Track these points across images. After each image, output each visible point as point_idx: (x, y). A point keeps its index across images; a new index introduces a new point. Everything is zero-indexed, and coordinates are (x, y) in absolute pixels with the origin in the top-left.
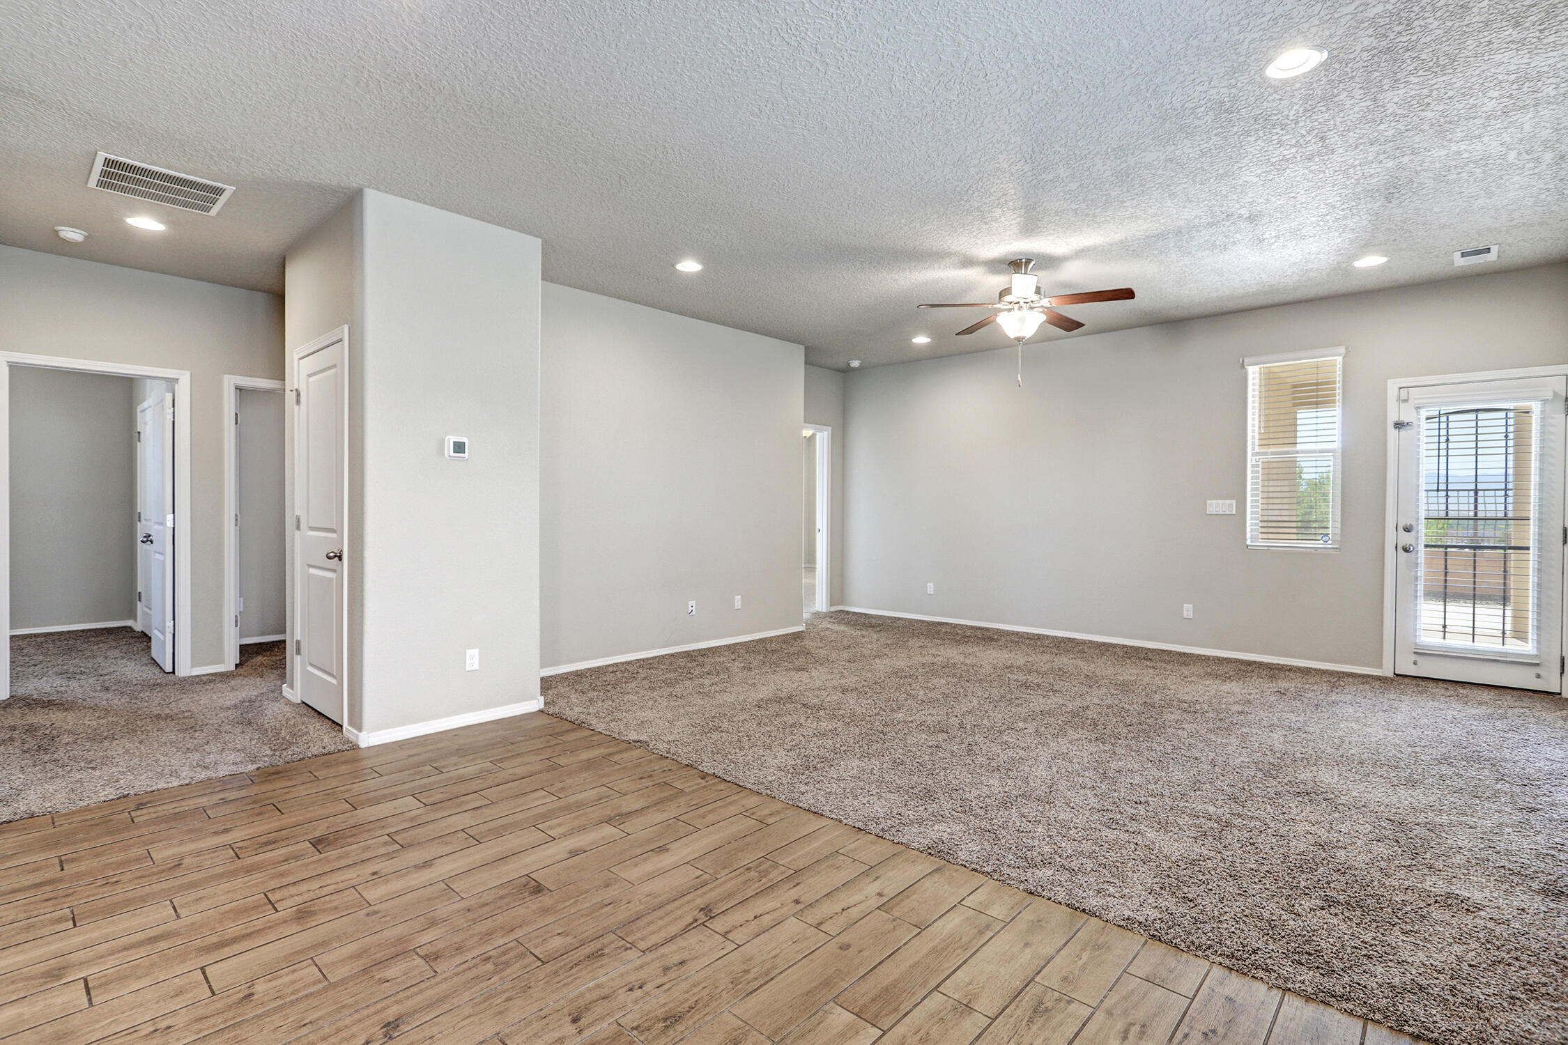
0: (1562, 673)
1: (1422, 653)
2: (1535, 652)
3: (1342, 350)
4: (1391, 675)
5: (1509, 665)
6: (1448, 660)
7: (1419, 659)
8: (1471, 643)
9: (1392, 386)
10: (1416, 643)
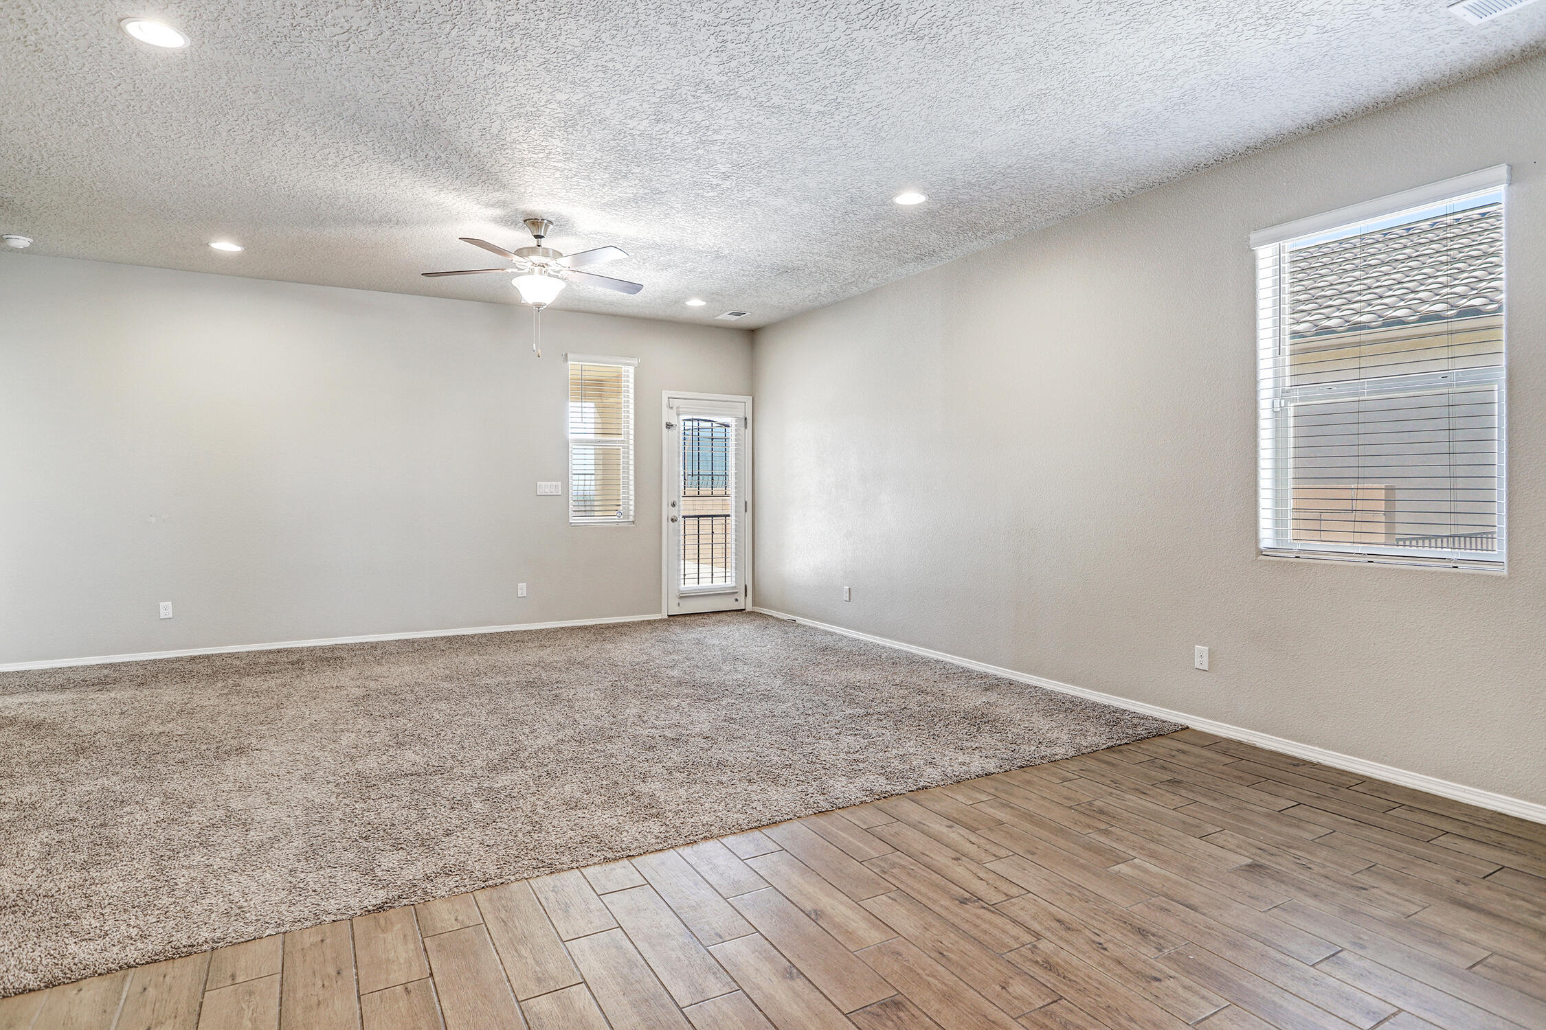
0: (746, 596)
1: (683, 597)
2: (734, 584)
3: (635, 362)
4: (667, 617)
5: (722, 596)
6: (699, 598)
7: (682, 602)
8: (697, 585)
9: (665, 394)
10: (679, 590)
